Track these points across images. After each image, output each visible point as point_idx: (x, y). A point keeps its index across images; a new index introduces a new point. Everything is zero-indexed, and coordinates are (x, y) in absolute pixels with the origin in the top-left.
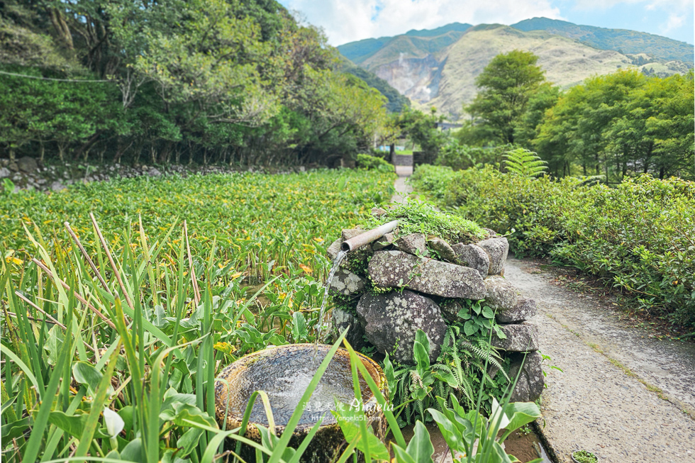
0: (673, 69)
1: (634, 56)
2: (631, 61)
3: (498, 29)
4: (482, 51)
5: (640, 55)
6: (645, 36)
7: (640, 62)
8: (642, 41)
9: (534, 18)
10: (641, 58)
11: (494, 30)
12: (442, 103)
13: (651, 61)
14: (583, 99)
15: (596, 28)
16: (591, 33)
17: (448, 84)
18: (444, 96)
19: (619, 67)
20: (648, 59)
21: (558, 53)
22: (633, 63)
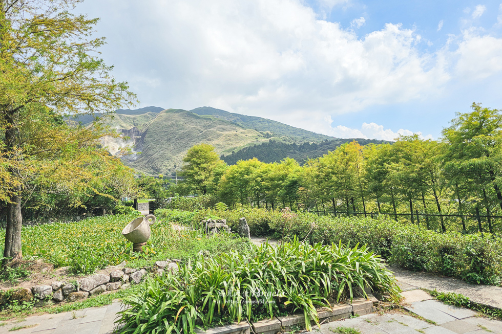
0: (285, 140)
1: (264, 132)
2: (263, 136)
3: (182, 113)
4: (172, 127)
5: (267, 132)
6: (268, 121)
7: (267, 136)
8: (267, 124)
9: (204, 107)
10: (268, 134)
11: (179, 113)
12: (146, 162)
13: (273, 136)
14: (237, 172)
15: (241, 115)
16: (239, 118)
17: (150, 147)
18: (147, 156)
19: (256, 139)
20: (272, 134)
21: (221, 129)
22: (264, 137)
